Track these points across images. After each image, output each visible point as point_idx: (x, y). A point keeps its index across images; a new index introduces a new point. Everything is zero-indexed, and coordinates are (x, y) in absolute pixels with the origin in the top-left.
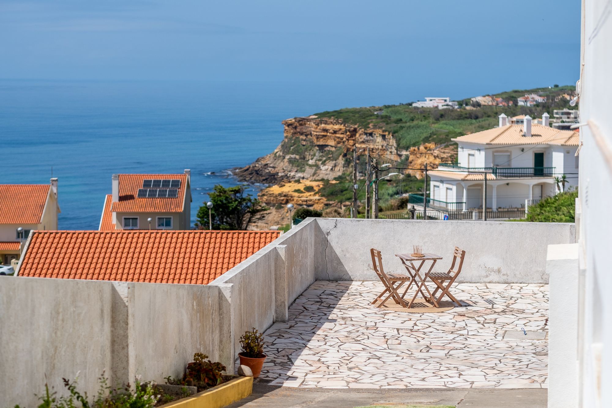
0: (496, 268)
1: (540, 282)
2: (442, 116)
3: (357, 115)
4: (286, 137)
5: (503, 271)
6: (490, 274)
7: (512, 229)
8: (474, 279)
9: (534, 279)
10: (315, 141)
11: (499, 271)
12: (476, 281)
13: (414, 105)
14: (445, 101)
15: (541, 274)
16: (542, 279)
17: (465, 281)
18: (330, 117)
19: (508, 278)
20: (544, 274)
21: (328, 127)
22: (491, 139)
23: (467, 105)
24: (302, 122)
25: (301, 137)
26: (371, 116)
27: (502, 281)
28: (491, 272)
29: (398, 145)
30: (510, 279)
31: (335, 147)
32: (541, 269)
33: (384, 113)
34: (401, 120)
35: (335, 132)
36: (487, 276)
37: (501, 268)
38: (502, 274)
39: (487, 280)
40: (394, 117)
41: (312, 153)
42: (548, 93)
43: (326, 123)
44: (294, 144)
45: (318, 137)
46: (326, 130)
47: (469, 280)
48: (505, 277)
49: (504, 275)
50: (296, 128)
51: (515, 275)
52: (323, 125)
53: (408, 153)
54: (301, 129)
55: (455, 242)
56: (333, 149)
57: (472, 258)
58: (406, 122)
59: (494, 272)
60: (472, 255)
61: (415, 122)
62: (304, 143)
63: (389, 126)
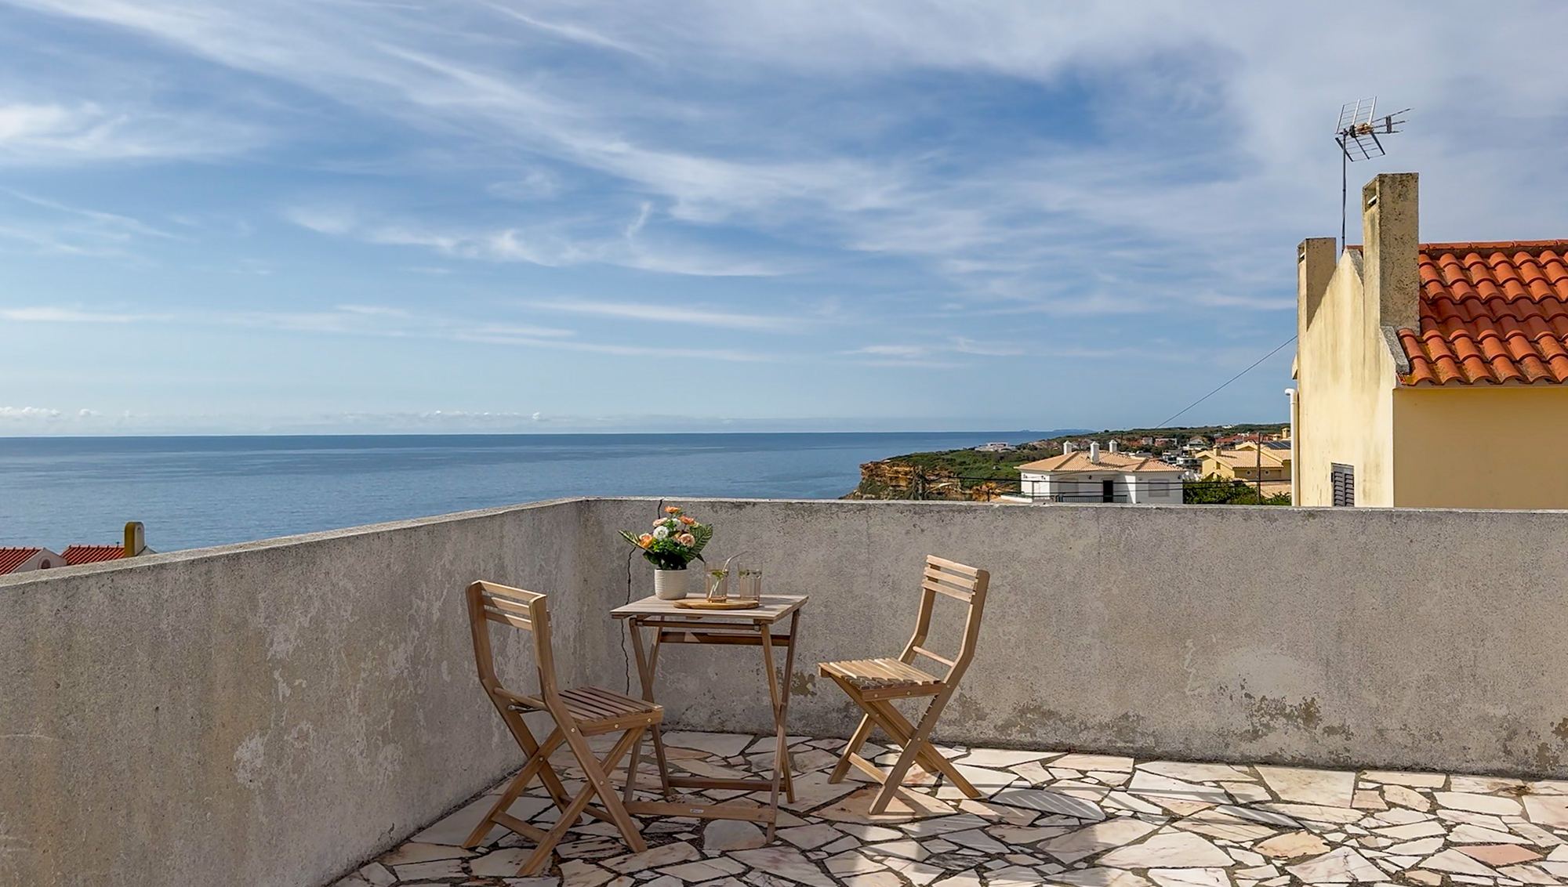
0: (1293, 701)
1: (1496, 765)
2: (1002, 458)
3: (925, 459)
4: (864, 479)
5: (1330, 717)
6: (1267, 726)
7: (1362, 539)
8: (1197, 743)
9: (1472, 755)
10: (889, 482)
11: (1308, 714)
12: (1209, 753)
13: (976, 449)
14: (1005, 445)
15: (1504, 734)
16: (1508, 753)
17: (1159, 751)
18: (902, 461)
19: (1349, 744)
20: (1515, 733)
21: (900, 469)
22: (1056, 466)
23: (1024, 448)
24: (877, 465)
25: (876, 479)
26: (938, 459)
27: (1325, 755)
28: (1272, 717)
29: (962, 485)
30: (1358, 752)
31: (907, 487)
32: (1500, 712)
33: (949, 457)
34: (965, 462)
35: (906, 474)
36: (1256, 731)
37: (1319, 702)
38: (1322, 725)
39: (1255, 749)
40: (958, 460)
41: (886, 493)
42: (1099, 438)
43: (898, 466)
44: (871, 485)
45: (891, 479)
46: (897, 472)
47: (1177, 746)
48: (1337, 741)
49: (1330, 731)
50: (872, 470)
51: (1380, 732)
52: (895, 468)
53: (971, 492)
54: (876, 472)
55: (1115, 591)
56: (905, 489)
57: (1188, 657)
58: (969, 464)
59: (1288, 717)
60: (1189, 643)
61: (977, 465)
62: (879, 484)
63: (954, 468)
